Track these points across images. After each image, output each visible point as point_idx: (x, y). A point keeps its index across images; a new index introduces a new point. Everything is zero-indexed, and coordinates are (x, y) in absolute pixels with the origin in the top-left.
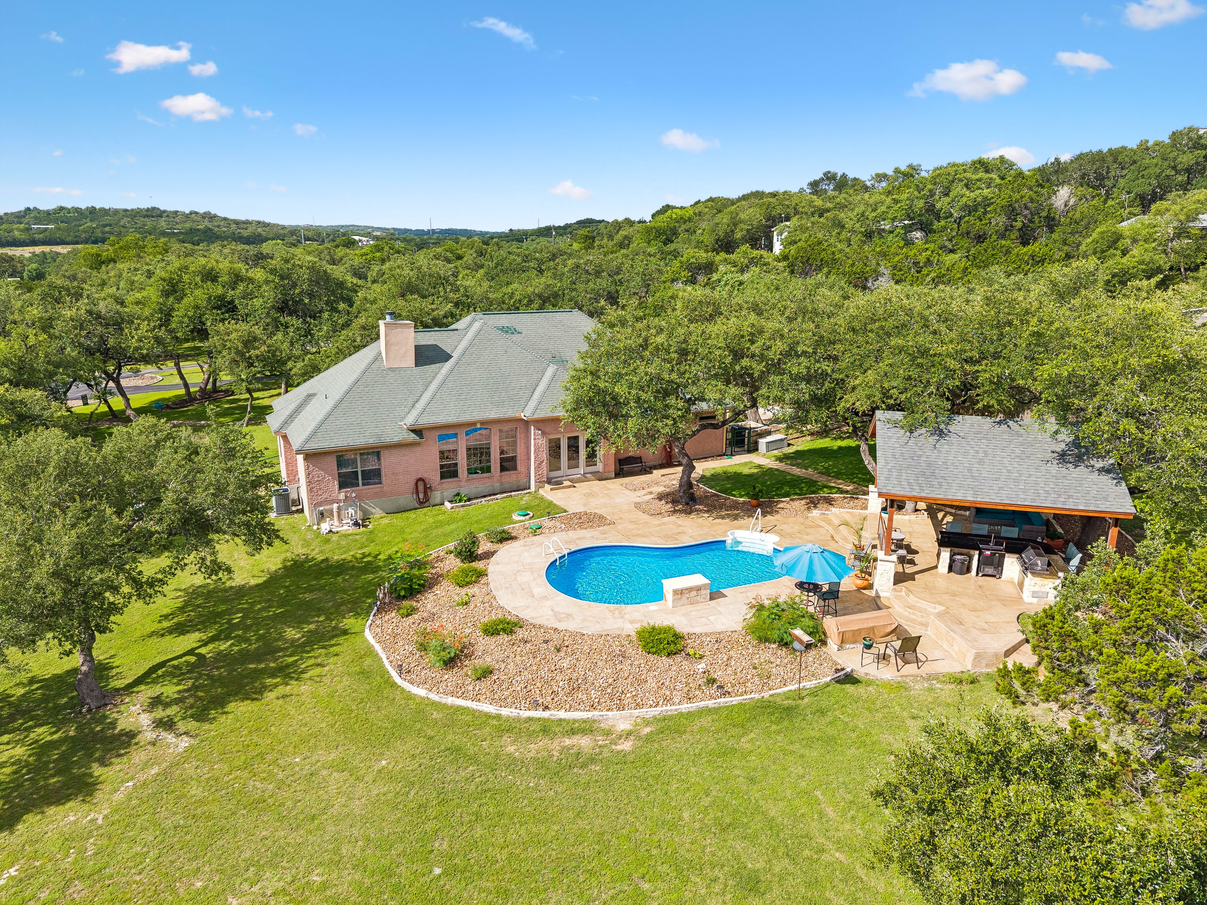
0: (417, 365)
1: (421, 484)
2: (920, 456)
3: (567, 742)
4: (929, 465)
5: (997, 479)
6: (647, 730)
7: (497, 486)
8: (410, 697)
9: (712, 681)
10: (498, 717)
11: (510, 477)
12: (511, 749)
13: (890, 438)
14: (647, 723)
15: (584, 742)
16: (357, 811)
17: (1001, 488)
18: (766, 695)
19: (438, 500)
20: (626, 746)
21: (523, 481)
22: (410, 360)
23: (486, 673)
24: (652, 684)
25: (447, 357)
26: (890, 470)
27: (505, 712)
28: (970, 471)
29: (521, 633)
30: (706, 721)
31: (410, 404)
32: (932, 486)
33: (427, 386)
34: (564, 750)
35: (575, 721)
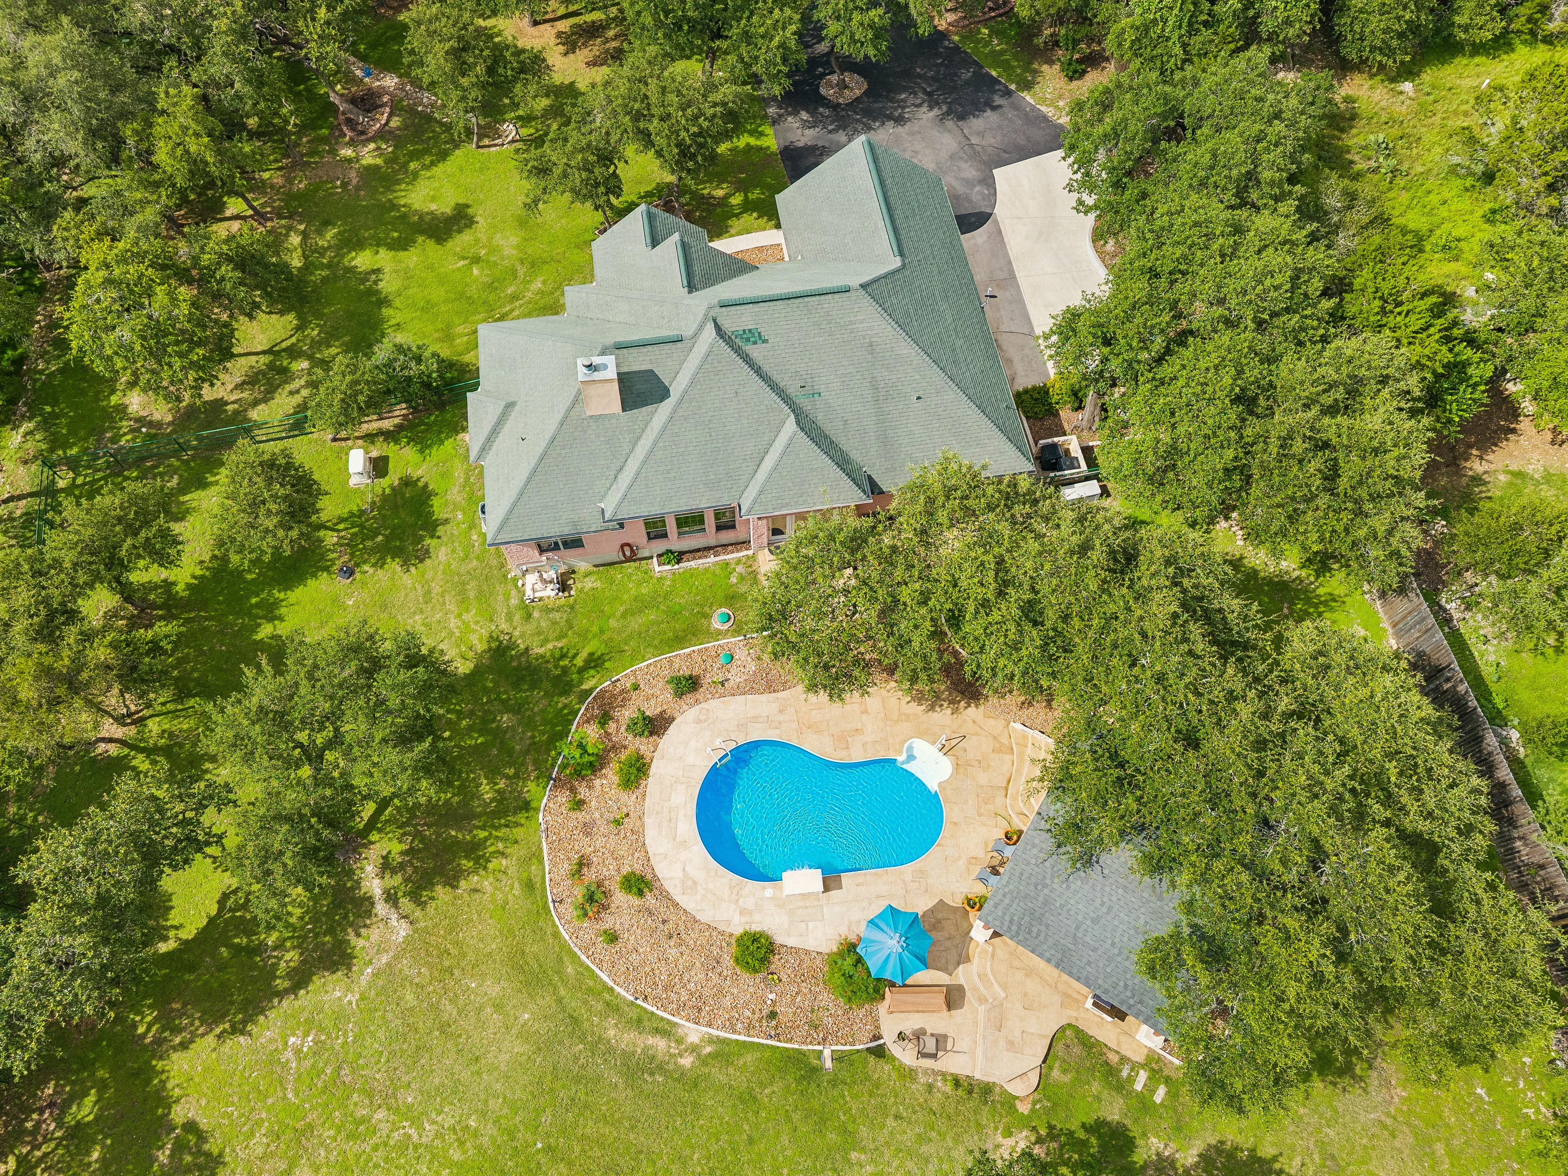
0: (624, 410)
1: (627, 549)
2: (1045, 886)
3: (650, 1041)
4: (1046, 903)
5: (1094, 950)
6: (708, 1049)
7: (712, 542)
8: (556, 935)
9: (773, 1015)
10: (612, 989)
11: (727, 536)
12: (611, 1033)
13: (1034, 846)
14: (712, 1040)
15: (660, 1044)
16: (503, 1067)
17: (1089, 963)
18: (804, 1047)
19: (646, 554)
20: (687, 1061)
21: (742, 537)
22: (616, 405)
23: (612, 938)
24: (727, 1002)
25: (663, 393)
26: (1004, 895)
27: (618, 989)
28: (1077, 928)
29: (650, 899)
30: (749, 1058)
31: (613, 473)
32: (1029, 933)
33: (634, 444)
34: (647, 1048)
35: (662, 1019)
